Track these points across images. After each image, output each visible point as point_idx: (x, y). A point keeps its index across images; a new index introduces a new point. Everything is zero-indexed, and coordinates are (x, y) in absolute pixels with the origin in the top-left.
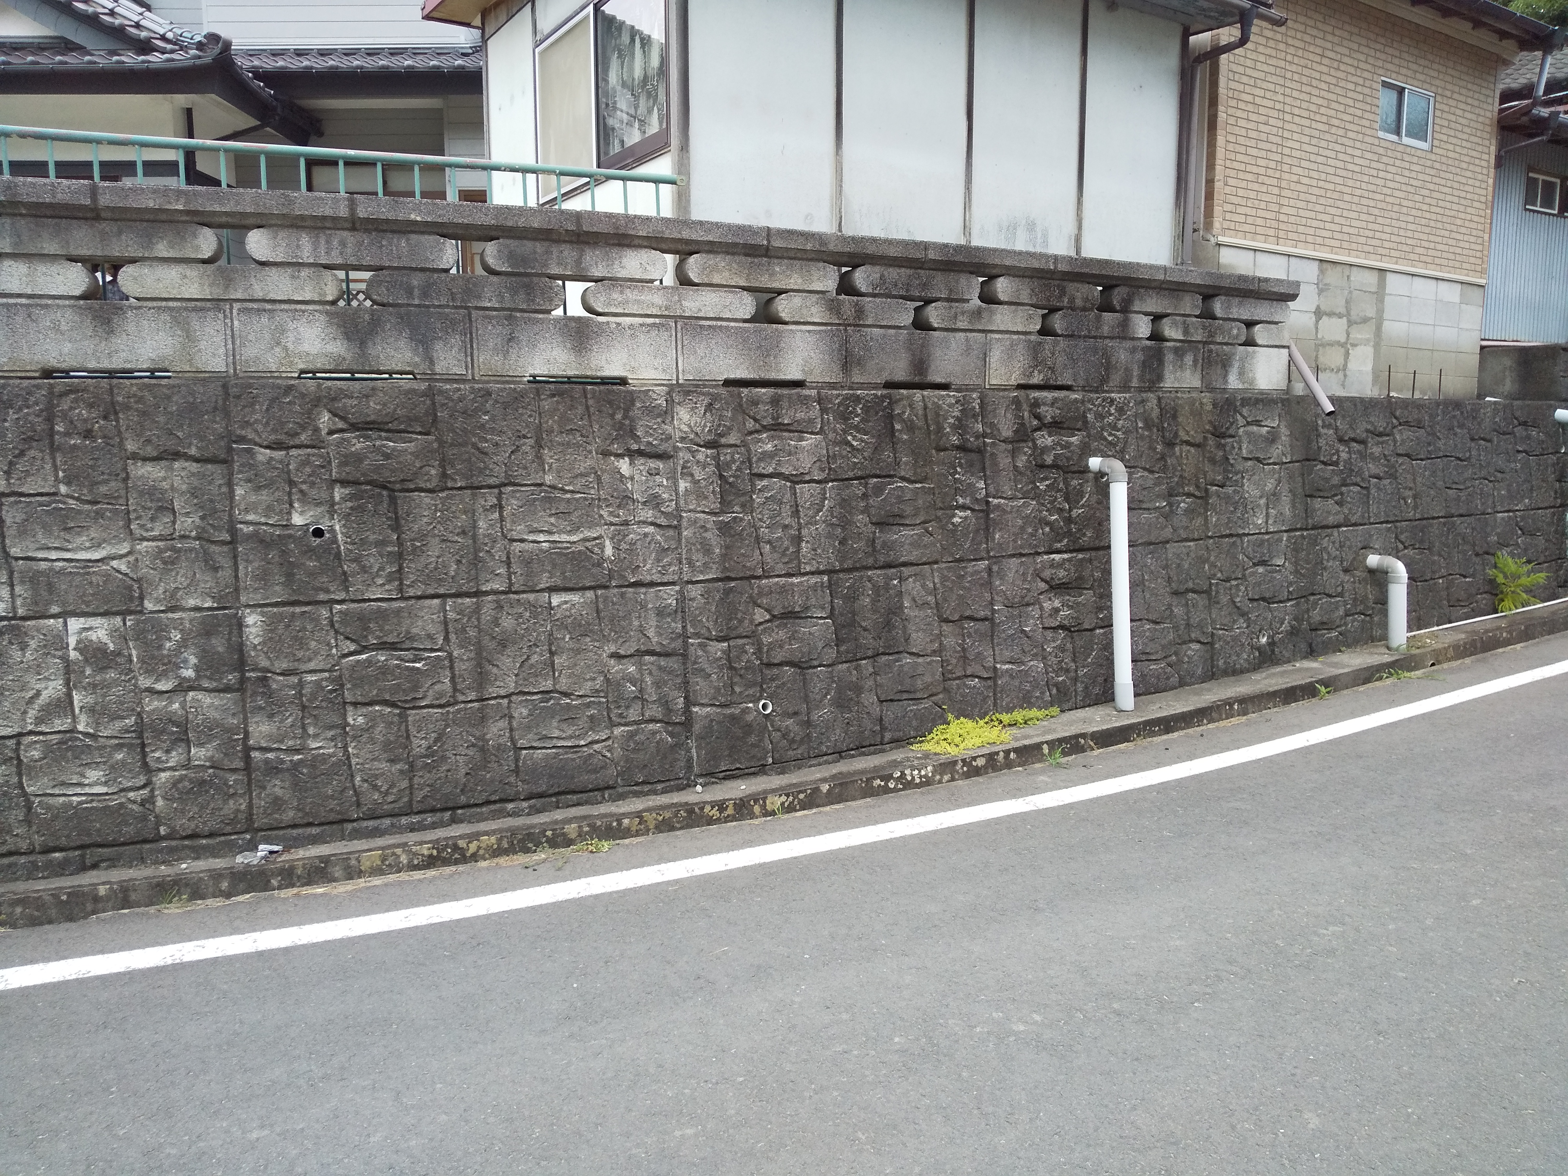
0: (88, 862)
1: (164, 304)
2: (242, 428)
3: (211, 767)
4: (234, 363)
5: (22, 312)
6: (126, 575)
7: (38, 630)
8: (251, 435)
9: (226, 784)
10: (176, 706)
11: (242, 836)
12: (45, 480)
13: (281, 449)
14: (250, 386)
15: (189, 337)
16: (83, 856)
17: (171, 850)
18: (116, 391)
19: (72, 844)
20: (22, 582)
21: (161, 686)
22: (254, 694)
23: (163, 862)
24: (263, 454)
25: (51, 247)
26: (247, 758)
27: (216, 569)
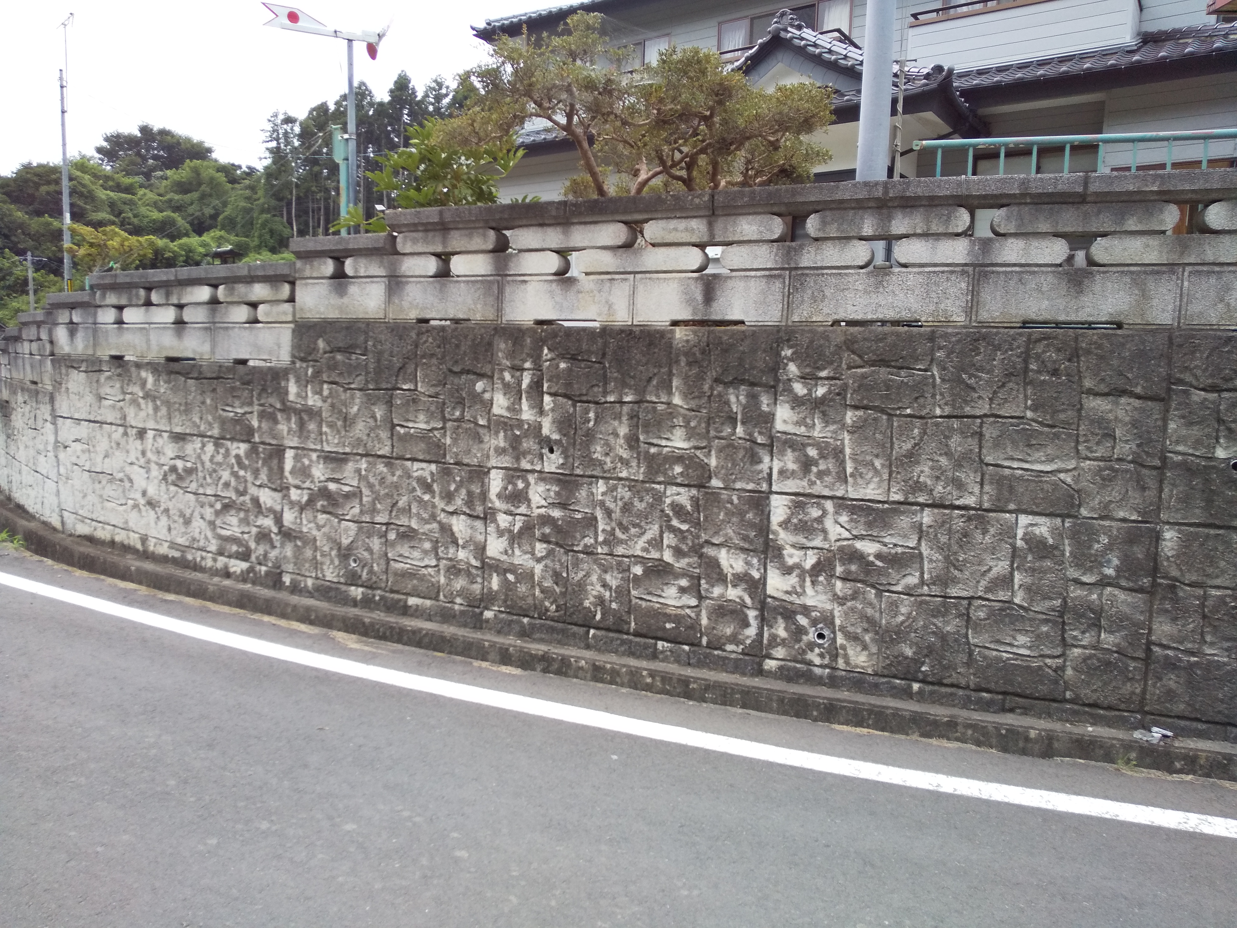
0: (1007, 706)
1: (1126, 269)
2: (1181, 372)
3: (1116, 652)
4: (1179, 318)
5: (1016, 278)
6: (1069, 486)
7: (998, 521)
8: (1188, 377)
9: (1127, 669)
10: (1095, 596)
11: (1134, 715)
12: (1018, 406)
13: (1212, 391)
14: (1193, 337)
15: (1145, 295)
16: (1004, 700)
17: (1075, 713)
18: (1080, 339)
19: (999, 690)
20: (991, 483)
21: (1085, 579)
22: (1164, 598)
23: (1067, 721)
24: (1198, 396)
25: (1044, 227)
26: (1148, 650)
27: (1144, 489)
